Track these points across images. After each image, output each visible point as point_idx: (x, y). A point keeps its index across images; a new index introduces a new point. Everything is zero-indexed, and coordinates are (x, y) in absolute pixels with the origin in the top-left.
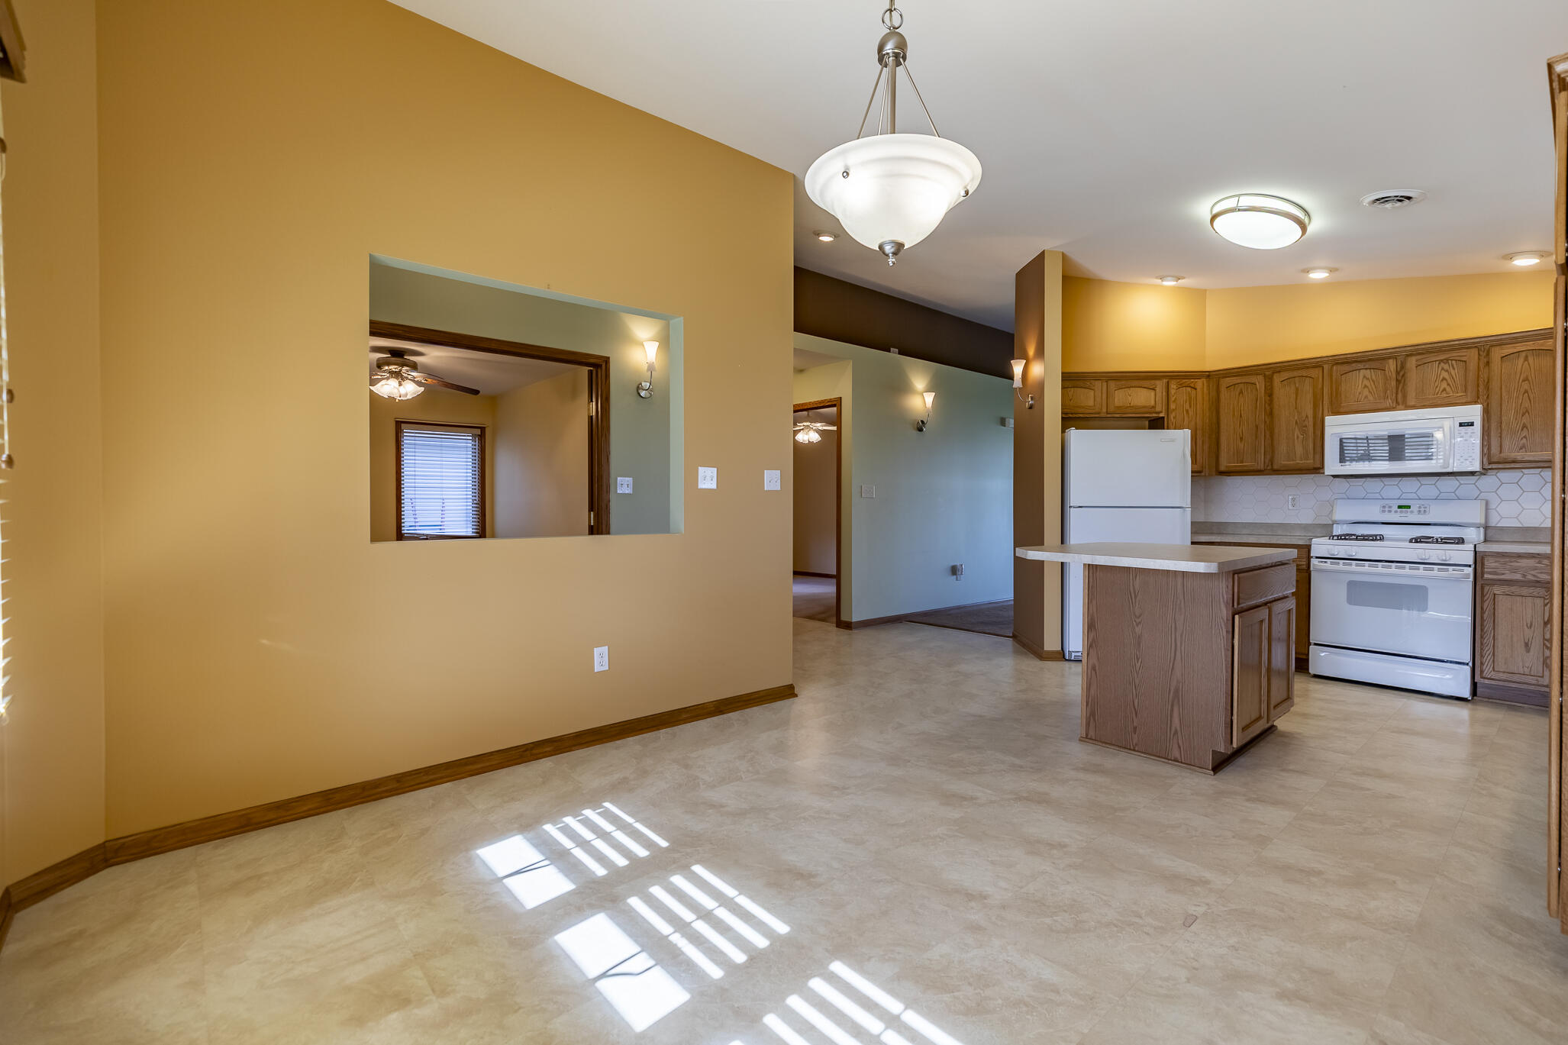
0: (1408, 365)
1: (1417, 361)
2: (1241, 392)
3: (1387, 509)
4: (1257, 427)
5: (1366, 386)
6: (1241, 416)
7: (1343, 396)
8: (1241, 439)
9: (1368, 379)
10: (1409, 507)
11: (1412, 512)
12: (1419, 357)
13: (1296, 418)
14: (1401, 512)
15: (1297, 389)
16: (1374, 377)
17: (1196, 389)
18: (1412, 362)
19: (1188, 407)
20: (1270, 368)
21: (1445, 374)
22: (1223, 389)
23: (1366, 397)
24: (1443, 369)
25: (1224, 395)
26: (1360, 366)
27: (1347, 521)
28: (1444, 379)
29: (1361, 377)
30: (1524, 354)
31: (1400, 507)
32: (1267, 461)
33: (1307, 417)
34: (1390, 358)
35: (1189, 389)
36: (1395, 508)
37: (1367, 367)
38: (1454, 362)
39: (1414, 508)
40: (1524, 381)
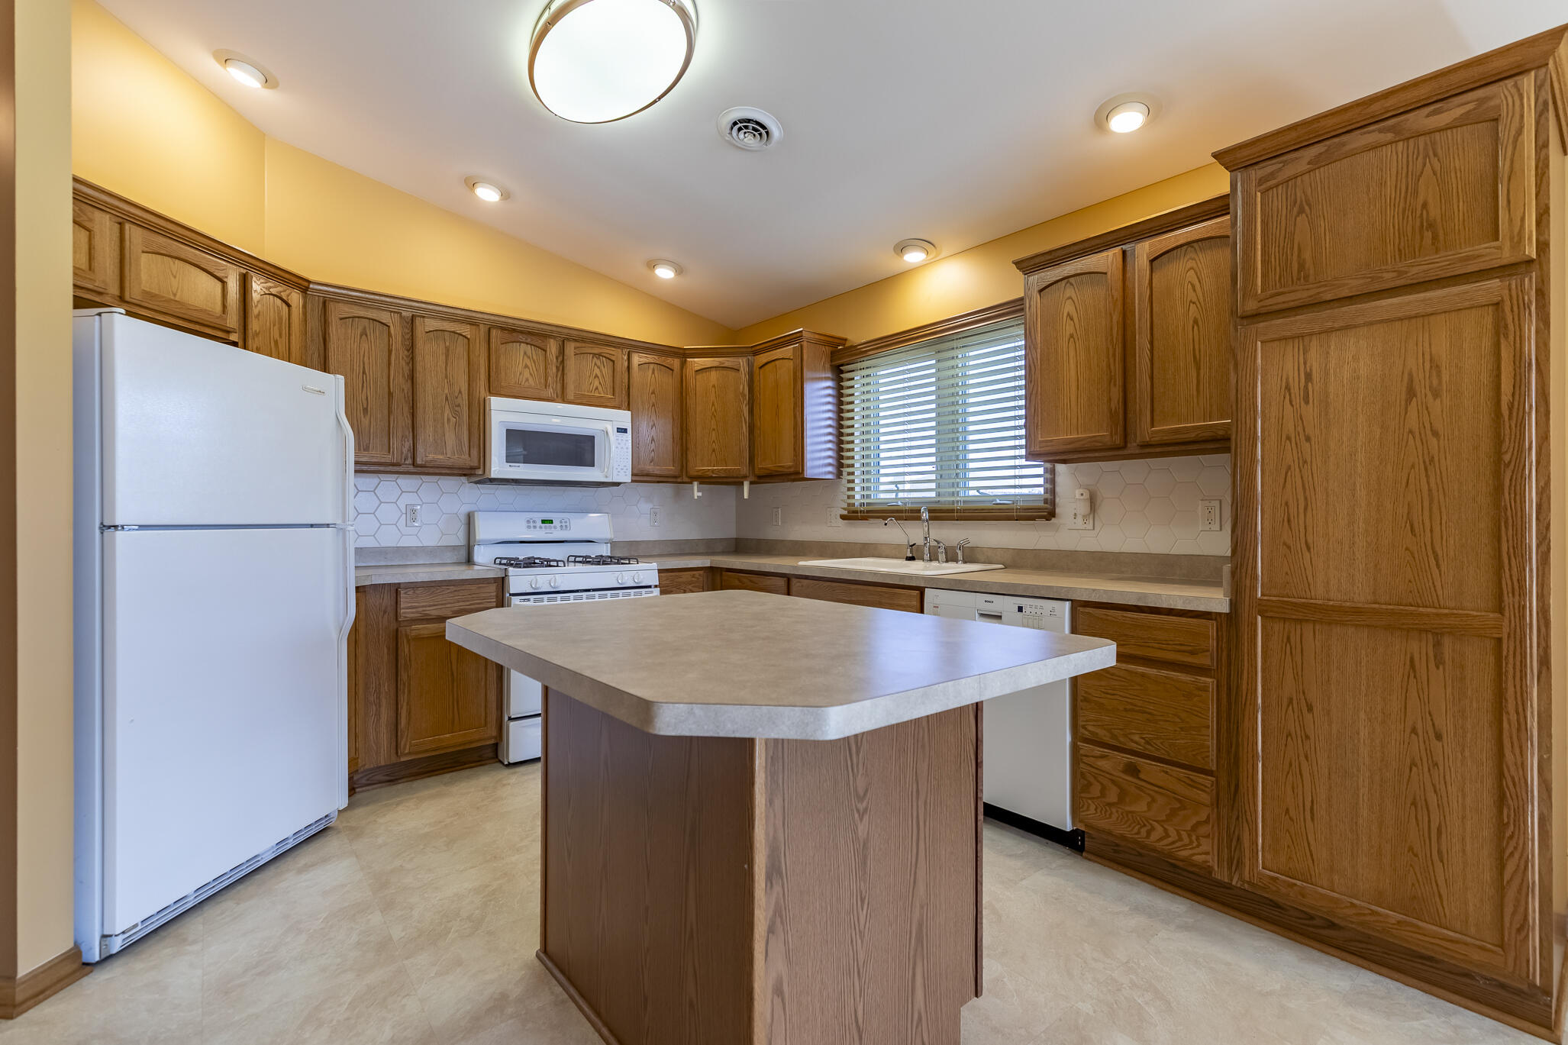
0: (567, 351)
1: (575, 348)
2: (364, 333)
3: (532, 524)
4: (390, 394)
5: (526, 366)
6: (364, 372)
7: (503, 373)
8: (365, 410)
9: (529, 357)
10: (551, 522)
11: (555, 527)
12: (578, 344)
13: (446, 391)
14: (546, 527)
15: (447, 349)
16: (535, 357)
17: (289, 306)
18: (570, 348)
19: (277, 336)
20: (411, 307)
21: (597, 371)
22: (334, 319)
23: (527, 380)
24: (595, 364)
25: (335, 331)
26: (521, 337)
27: (490, 540)
28: (596, 376)
29: (522, 354)
30: (652, 366)
31: (543, 522)
32: (405, 450)
33: (460, 392)
34: (550, 337)
35: (278, 302)
36: (539, 523)
37: (529, 341)
38: (604, 359)
39: (556, 523)
40: (652, 393)
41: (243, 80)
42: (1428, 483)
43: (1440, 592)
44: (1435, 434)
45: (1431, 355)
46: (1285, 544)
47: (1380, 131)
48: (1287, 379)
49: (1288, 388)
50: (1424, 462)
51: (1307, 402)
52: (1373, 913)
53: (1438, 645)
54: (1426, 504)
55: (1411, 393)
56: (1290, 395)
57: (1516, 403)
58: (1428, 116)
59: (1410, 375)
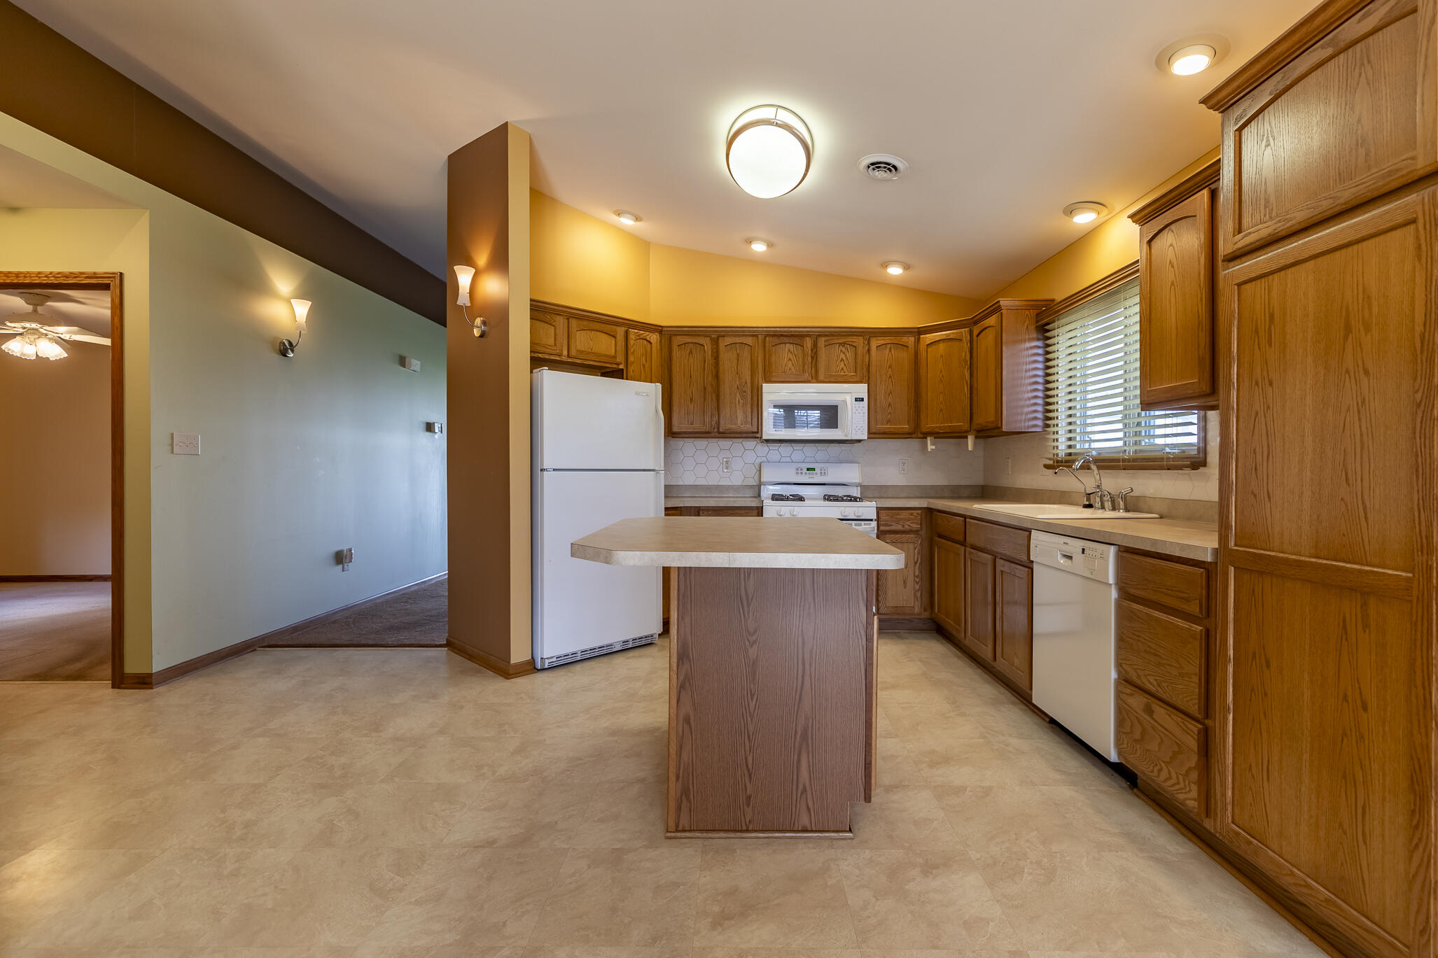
0: (819, 344)
1: (825, 341)
2: (691, 352)
3: (800, 471)
4: (705, 388)
5: (790, 359)
6: (691, 377)
7: (774, 366)
8: (691, 399)
9: (791, 353)
10: (814, 469)
11: (816, 474)
12: (827, 338)
13: (738, 383)
14: (809, 474)
15: (738, 355)
16: (796, 353)
17: (651, 343)
18: (821, 342)
19: (644, 362)
20: (716, 331)
21: (843, 356)
22: (675, 347)
23: (790, 369)
24: (841, 351)
25: (676, 353)
26: (786, 340)
27: (771, 482)
28: (842, 360)
29: (787, 350)
30: (889, 346)
31: (808, 469)
32: (713, 423)
33: (746, 383)
34: (807, 336)
35: (645, 342)
36: (805, 470)
37: (791, 341)
38: (848, 346)
39: (818, 471)
40: (889, 368)
41: (627, 222)
42: (1360, 427)
43: (1367, 549)
44: (1367, 373)
45: (1363, 285)
46: (1252, 493)
47: (1322, 47)
48: (1256, 321)
49: (1257, 332)
50: (1357, 404)
51: (1270, 345)
52: (1308, 886)
53: (1365, 605)
54: (1358, 450)
55: (1348, 329)
56: (1258, 337)
57: (1427, 334)
58: (1359, 21)
59: (1347, 307)
